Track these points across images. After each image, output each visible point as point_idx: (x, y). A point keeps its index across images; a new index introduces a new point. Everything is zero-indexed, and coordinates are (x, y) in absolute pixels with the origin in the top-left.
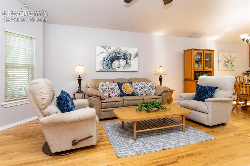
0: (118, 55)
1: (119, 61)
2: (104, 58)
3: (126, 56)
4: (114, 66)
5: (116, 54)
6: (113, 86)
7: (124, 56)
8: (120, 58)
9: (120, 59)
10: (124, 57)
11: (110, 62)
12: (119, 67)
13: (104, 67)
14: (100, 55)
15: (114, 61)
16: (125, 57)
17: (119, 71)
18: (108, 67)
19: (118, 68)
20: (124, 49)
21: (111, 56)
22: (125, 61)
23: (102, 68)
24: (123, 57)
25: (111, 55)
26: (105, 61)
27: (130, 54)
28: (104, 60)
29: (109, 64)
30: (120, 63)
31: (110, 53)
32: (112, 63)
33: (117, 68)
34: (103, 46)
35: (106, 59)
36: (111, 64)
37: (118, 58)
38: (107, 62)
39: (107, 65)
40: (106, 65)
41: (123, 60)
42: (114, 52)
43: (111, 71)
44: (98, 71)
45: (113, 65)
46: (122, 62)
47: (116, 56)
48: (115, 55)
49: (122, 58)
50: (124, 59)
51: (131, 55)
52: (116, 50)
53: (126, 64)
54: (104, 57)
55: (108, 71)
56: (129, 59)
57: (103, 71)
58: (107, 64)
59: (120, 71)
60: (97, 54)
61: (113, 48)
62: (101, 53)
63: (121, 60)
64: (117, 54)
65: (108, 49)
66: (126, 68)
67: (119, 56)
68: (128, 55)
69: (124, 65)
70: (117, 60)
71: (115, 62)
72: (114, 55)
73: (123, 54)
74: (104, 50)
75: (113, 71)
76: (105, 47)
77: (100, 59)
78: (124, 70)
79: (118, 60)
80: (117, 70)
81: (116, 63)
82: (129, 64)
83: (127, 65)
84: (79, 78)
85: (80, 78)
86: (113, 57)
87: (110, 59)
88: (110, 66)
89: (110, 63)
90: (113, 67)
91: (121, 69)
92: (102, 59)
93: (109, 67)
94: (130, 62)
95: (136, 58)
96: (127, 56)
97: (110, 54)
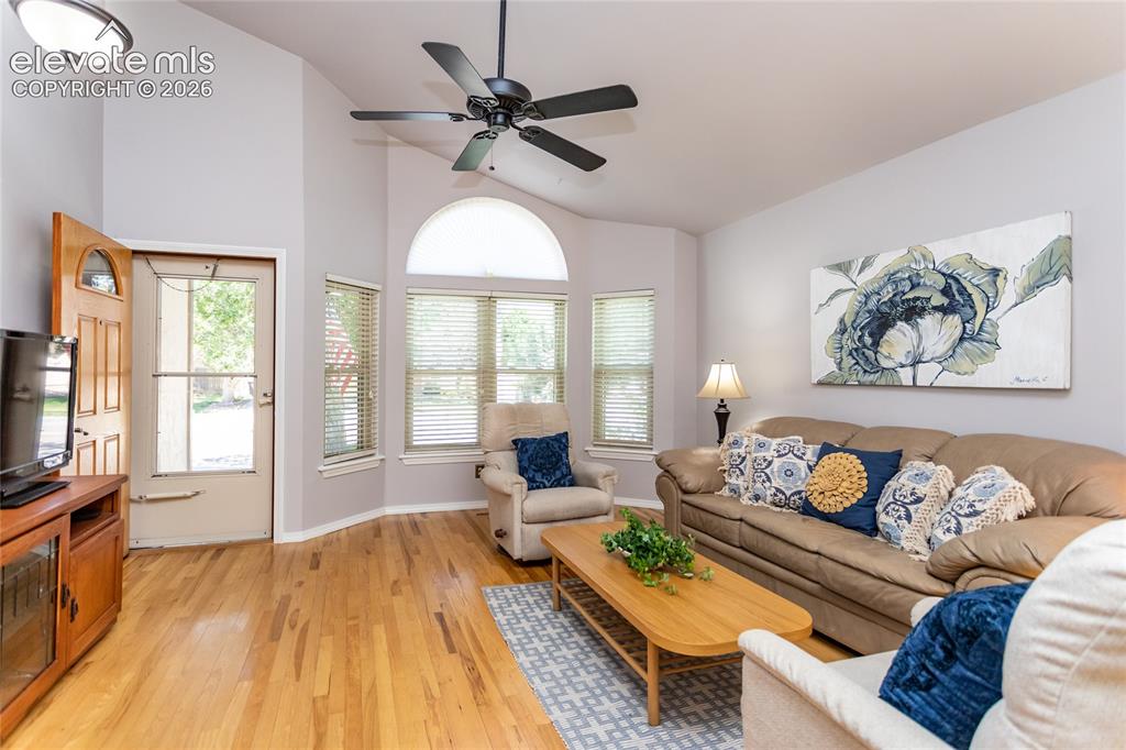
0: (910, 296)
1: (915, 326)
2: (842, 321)
3: (962, 290)
4: (888, 357)
5: (900, 289)
6: (762, 454)
7: (946, 292)
8: (924, 309)
9: (921, 312)
10: (945, 301)
11: (871, 335)
12: (916, 363)
13: (844, 364)
14: (826, 310)
15: (887, 329)
16: (955, 298)
17: (915, 385)
18: (857, 363)
19: (909, 370)
20: (945, 251)
21: (872, 305)
22: (954, 320)
23: (834, 368)
24: (938, 300)
25: (875, 299)
26: (846, 336)
27: (995, 272)
28: (843, 331)
29: (865, 346)
30: (920, 337)
31: (870, 289)
32: (876, 344)
33: (903, 366)
34: (837, 265)
35: (849, 324)
36: (872, 345)
37: (913, 312)
38: (856, 338)
39: (855, 354)
40: (851, 354)
41: (939, 315)
42: (891, 278)
43: (872, 385)
44: (820, 383)
45: (884, 349)
46: (936, 332)
47: (898, 299)
48: (895, 295)
49: (936, 308)
50: (945, 310)
51: (1000, 281)
52: (896, 269)
53: (962, 339)
54: (841, 315)
55: (861, 385)
56: (980, 307)
57: (839, 381)
58: (856, 350)
59: (918, 384)
60: (814, 307)
61: (885, 261)
62: (831, 298)
63: (928, 322)
64: (907, 289)
65: (860, 273)
66: (964, 363)
67: (918, 298)
68: (972, 280)
69: (949, 344)
70: (904, 324)
71: (891, 334)
72: (886, 299)
73: (941, 282)
74: (840, 281)
75: (883, 382)
76: (842, 268)
77: (824, 325)
78: (948, 379)
79: (907, 320)
80: (905, 376)
81: (899, 341)
82: (985, 336)
83: (966, 344)
84: (720, 406)
85: (725, 406)
86: (885, 309)
87: (869, 323)
88: (867, 359)
89: (868, 340)
90: (885, 363)
91: (926, 373)
92: (835, 326)
93: (861, 362)
94: (995, 325)
95: (1048, 290)
96: (970, 289)
97: (867, 297)
